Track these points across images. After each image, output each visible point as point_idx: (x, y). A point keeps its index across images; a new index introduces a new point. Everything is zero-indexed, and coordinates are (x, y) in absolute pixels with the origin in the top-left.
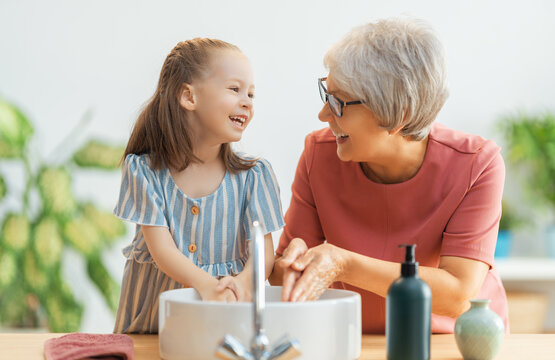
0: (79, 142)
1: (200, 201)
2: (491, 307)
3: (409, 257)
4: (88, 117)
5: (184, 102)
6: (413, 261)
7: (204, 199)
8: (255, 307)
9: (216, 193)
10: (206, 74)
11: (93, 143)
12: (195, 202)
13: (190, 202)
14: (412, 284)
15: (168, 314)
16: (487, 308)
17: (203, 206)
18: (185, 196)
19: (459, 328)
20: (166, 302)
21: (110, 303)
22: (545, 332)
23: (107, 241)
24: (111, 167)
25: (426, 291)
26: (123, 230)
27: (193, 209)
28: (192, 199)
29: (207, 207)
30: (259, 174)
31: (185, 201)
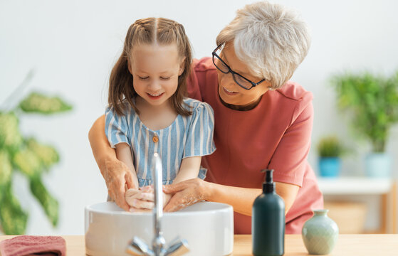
0: (24, 94)
1: (159, 133)
2: (328, 216)
3: (268, 179)
4: (30, 76)
6: (272, 182)
7: (161, 131)
8: (155, 215)
9: (170, 127)
11: (33, 95)
12: (155, 133)
13: (151, 133)
14: (271, 199)
15: (91, 221)
16: (326, 216)
17: (161, 137)
18: (148, 129)
19: (305, 231)
20: (90, 212)
21: (47, 212)
22: (365, 232)
23: (45, 166)
24: (48, 113)
25: (282, 204)
26: (57, 159)
27: (154, 138)
28: (153, 131)
29: (164, 137)
30: (199, 114)
31: (148, 133)
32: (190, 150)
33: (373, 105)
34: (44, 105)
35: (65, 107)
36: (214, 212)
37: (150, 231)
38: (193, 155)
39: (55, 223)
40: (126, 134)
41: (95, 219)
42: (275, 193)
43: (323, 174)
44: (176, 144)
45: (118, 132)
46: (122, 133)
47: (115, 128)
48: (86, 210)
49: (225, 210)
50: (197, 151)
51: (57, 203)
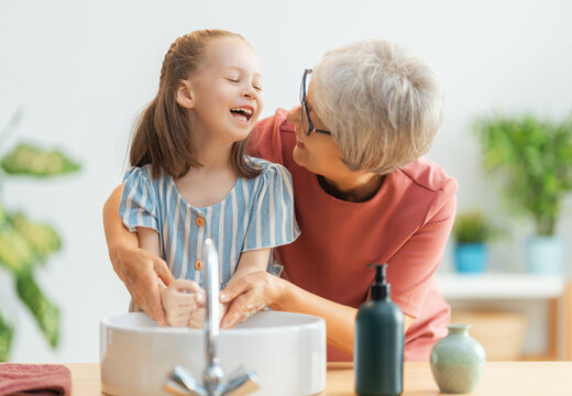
0: (7, 146)
1: (206, 212)
2: (470, 333)
3: (379, 279)
4: (17, 119)
5: (181, 99)
6: (384, 282)
7: (209, 209)
8: (208, 334)
9: (223, 202)
10: (201, 67)
11: (22, 147)
12: (199, 211)
13: (194, 213)
14: (383, 308)
15: (110, 342)
16: (466, 334)
17: (208, 218)
18: (189, 205)
19: (435, 356)
20: (108, 328)
21: (42, 326)
22: (524, 357)
23: (40, 256)
24: (43, 175)
25: (399, 316)
26: (57, 245)
27: (198, 220)
28: (197, 209)
29: (213, 218)
30: (268, 181)
31: (189, 212)
32: (254, 239)
33: (537, 164)
34: (38, 164)
35: (69, 167)
36: (296, 329)
37: (199, 358)
38: (259, 246)
39: (54, 343)
40: (154, 213)
41: (115, 339)
42: (389, 300)
43: (461, 268)
44: (231, 229)
45: (141, 210)
46: (147, 213)
47: (136, 205)
48: (101, 326)
49: (313, 326)
50: (266, 240)
51: (57, 312)
